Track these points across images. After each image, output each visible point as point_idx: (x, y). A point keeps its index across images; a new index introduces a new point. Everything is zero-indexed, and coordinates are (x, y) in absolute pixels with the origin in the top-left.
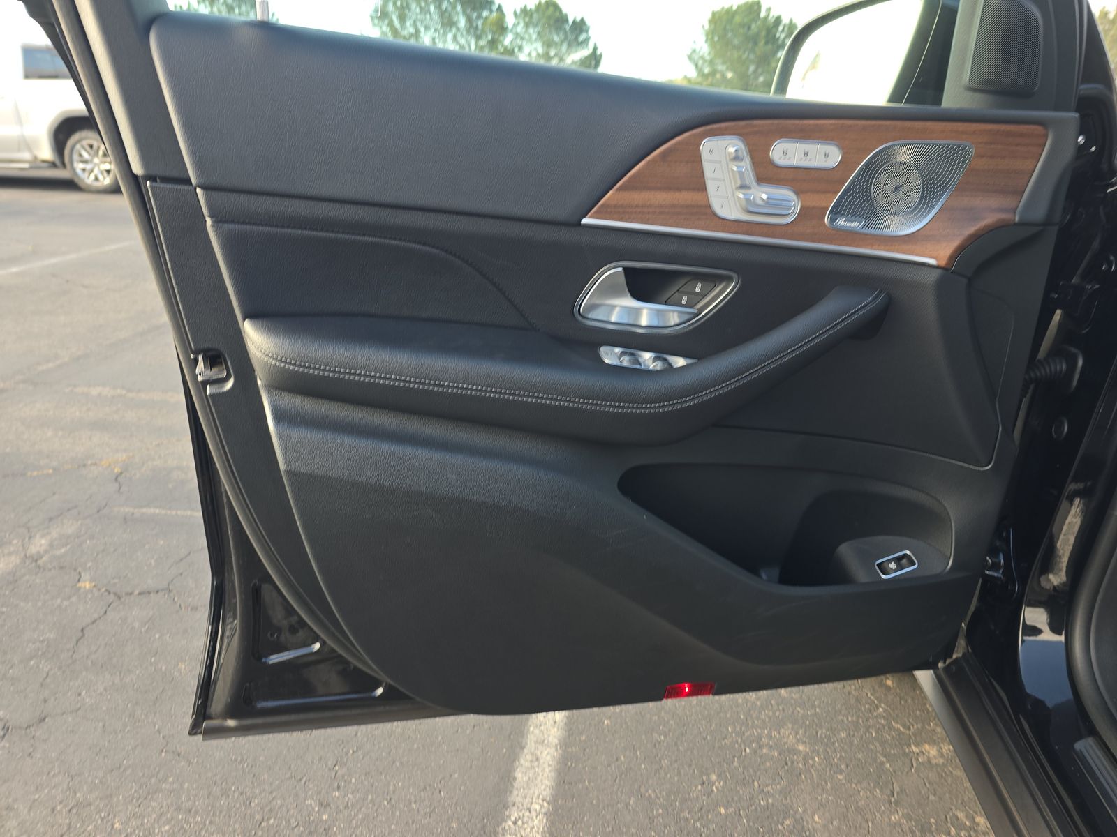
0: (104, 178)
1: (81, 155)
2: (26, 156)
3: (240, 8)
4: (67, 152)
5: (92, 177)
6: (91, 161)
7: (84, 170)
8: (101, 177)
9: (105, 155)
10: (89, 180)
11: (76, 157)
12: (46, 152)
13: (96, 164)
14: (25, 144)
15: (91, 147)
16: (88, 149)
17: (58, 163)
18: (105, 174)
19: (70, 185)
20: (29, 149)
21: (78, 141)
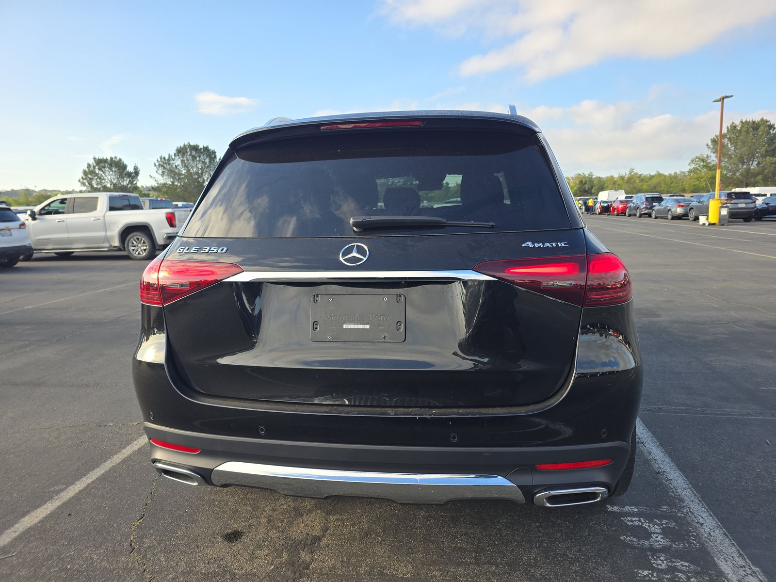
0: (143, 254)
1: (133, 243)
2: (107, 245)
3: (200, 157)
4: (126, 242)
5: (137, 253)
6: (137, 246)
7: (133, 250)
8: (141, 253)
9: (144, 243)
10: (136, 254)
11: (130, 244)
12: (116, 243)
13: (139, 247)
14: (107, 239)
15: (138, 239)
16: (136, 240)
17: (122, 248)
18: (143, 251)
19: (128, 258)
20: (109, 242)
21: (132, 237)
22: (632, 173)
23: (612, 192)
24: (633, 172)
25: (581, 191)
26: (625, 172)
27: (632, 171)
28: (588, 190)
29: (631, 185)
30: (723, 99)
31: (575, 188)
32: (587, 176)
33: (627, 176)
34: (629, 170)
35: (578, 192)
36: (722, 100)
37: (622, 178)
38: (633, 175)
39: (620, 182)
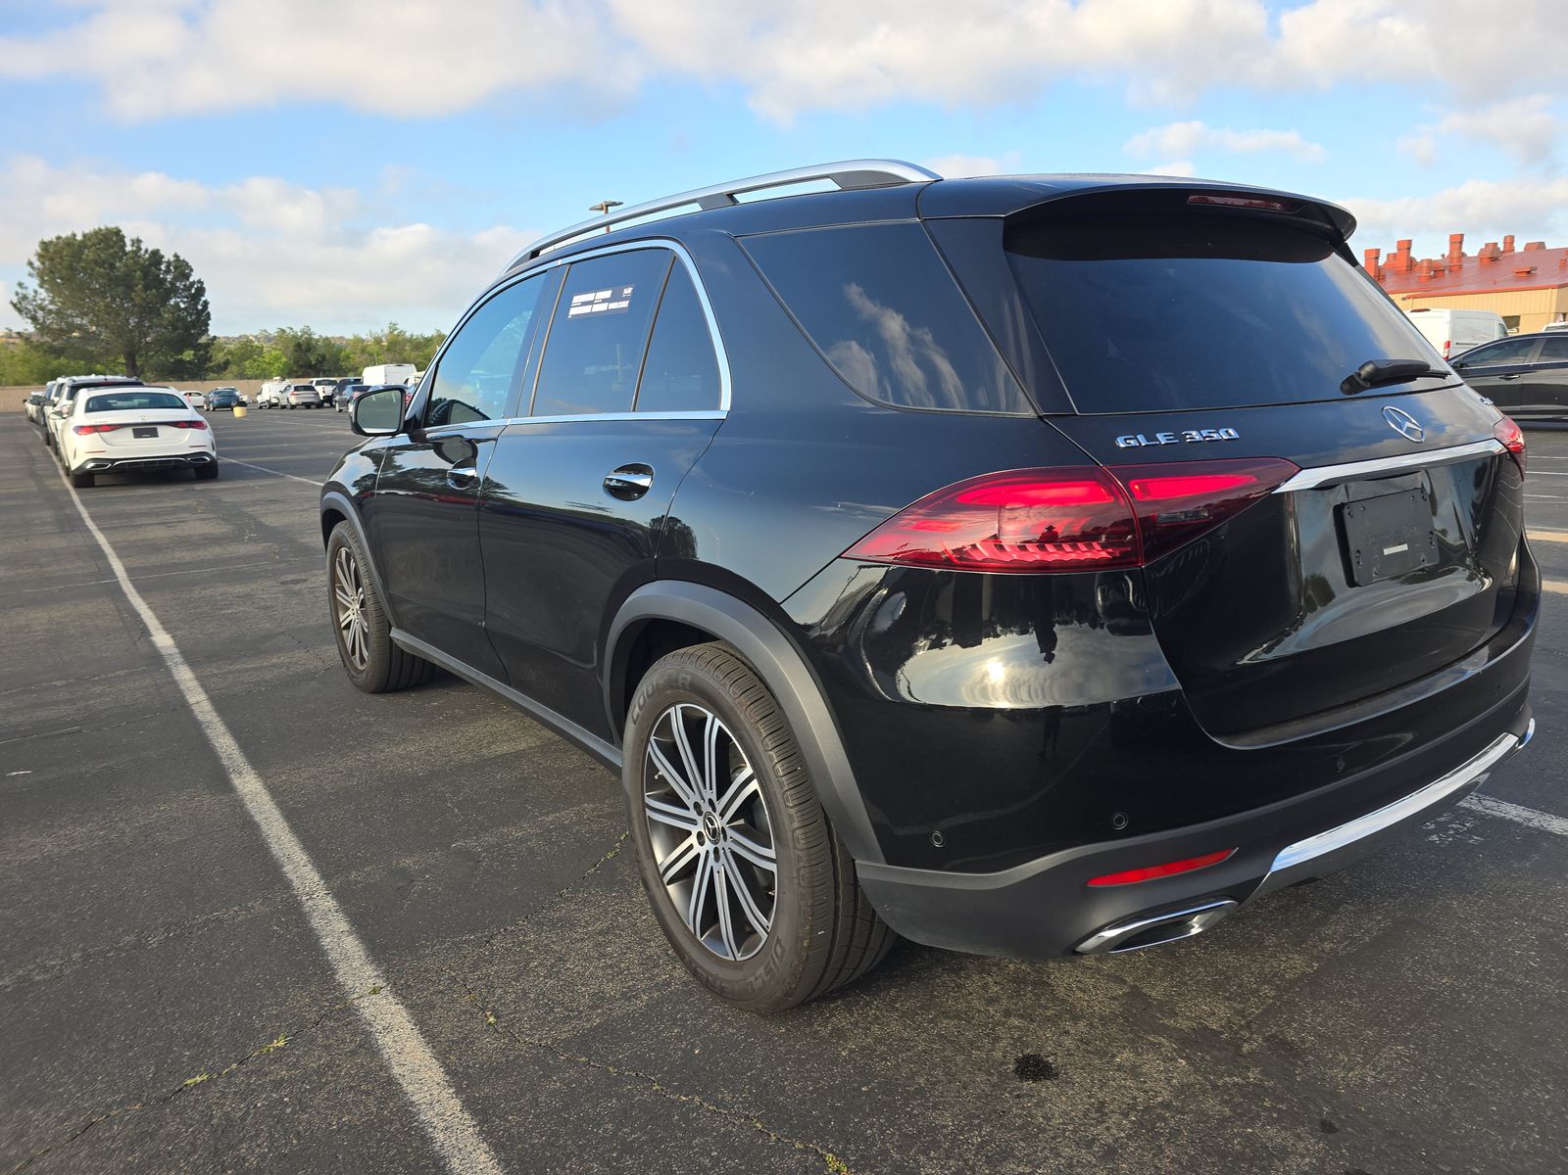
22: (396, 332)
23: (392, 367)
24: (396, 329)
25: (300, 366)
26: (381, 329)
27: (393, 327)
28: (316, 364)
29: (397, 356)
30: (607, 206)
31: (284, 359)
32: (300, 334)
33: (387, 336)
34: (388, 325)
35: (295, 368)
36: (605, 208)
37: (378, 341)
38: (398, 335)
39: (374, 349)
